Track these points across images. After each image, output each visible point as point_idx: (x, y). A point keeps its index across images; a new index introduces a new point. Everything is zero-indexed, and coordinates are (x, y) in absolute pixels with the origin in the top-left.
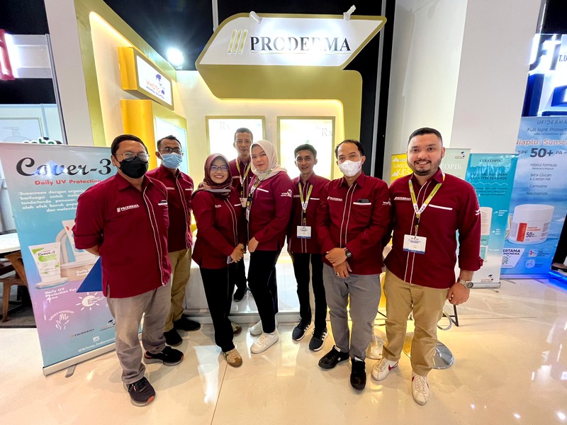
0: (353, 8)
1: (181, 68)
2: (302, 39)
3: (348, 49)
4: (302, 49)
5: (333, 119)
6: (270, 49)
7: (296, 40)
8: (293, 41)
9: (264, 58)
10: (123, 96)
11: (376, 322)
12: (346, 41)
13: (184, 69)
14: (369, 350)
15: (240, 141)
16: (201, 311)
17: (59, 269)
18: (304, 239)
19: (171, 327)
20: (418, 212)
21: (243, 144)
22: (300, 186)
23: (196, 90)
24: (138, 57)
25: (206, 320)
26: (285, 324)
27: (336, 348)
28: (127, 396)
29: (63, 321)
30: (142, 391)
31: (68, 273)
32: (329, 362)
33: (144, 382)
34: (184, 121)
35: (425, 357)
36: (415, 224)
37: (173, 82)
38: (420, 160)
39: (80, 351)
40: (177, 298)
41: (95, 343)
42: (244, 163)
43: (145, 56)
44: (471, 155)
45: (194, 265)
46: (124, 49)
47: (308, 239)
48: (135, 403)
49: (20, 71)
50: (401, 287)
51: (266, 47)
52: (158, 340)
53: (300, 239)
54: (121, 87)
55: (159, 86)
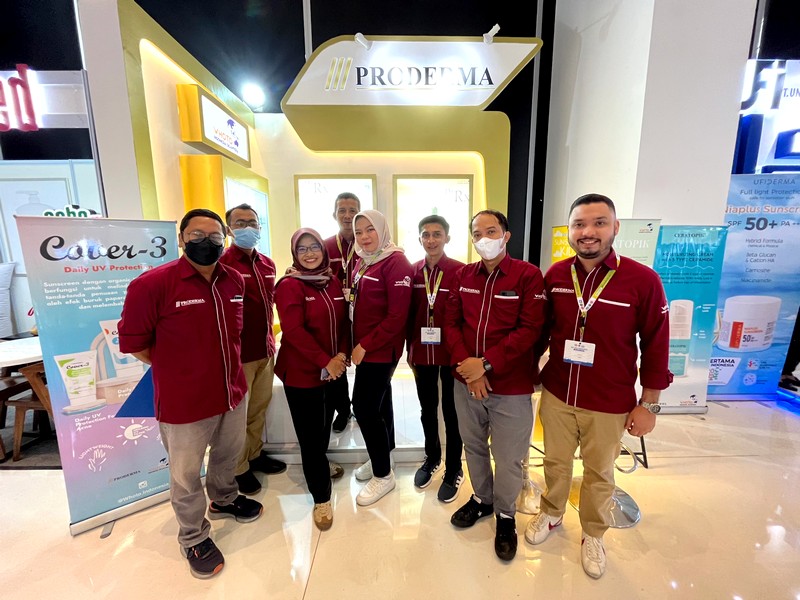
0: (496, 28)
1: (261, 109)
2: (427, 70)
3: (491, 83)
4: (427, 83)
5: (470, 177)
6: (383, 83)
7: (418, 70)
8: (414, 72)
9: (374, 95)
10: (183, 151)
11: (531, 462)
12: (487, 72)
13: (265, 111)
14: (522, 501)
15: (342, 211)
16: (287, 446)
17: (94, 387)
18: (430, 346)
19: (245, 468)
20: (584, 309)
21: (347, 215)
22: (425, 272)
23: (280, 140)
24: (203, 97)
25: (293, 458)
26: (405, 465)
27: (476, 498)
28: (185, 564)
29: (99, 460)
30: (205, 558)
31: (107, 393)
32: (465, 518)
33: (208, 545)
34: (264, 182)
35: (599, 510)
36: (580, 326)
37: (250, 129)
38: (586, 238)
39: (120, 501)
40: (254, 427)
41: (141, 491)
42: (347, 240)
43: (213, 94)
44: (661, 227)
45: (277, 382)
46: (185, 87)
47: (436, 345)
48: (196, 574)
49: (47, 118)
50: (564, 413)
51: (377, 81)
52: (227, 486)
53: (425, 345)
54: (180, 137)
55: (231, 135)
